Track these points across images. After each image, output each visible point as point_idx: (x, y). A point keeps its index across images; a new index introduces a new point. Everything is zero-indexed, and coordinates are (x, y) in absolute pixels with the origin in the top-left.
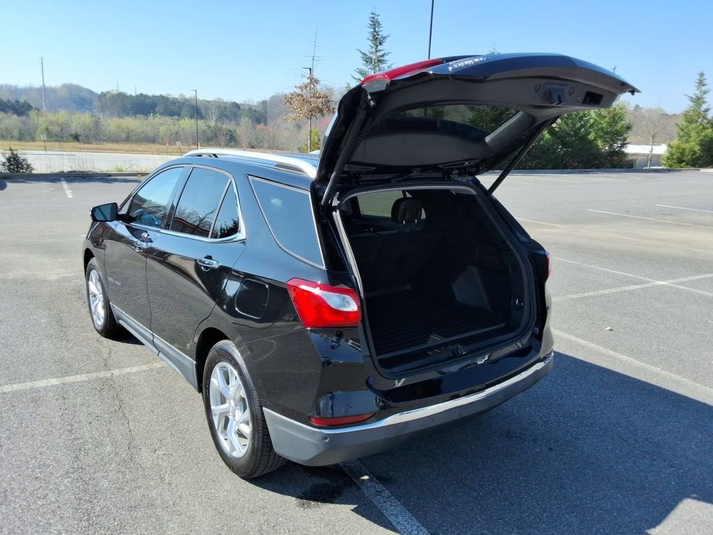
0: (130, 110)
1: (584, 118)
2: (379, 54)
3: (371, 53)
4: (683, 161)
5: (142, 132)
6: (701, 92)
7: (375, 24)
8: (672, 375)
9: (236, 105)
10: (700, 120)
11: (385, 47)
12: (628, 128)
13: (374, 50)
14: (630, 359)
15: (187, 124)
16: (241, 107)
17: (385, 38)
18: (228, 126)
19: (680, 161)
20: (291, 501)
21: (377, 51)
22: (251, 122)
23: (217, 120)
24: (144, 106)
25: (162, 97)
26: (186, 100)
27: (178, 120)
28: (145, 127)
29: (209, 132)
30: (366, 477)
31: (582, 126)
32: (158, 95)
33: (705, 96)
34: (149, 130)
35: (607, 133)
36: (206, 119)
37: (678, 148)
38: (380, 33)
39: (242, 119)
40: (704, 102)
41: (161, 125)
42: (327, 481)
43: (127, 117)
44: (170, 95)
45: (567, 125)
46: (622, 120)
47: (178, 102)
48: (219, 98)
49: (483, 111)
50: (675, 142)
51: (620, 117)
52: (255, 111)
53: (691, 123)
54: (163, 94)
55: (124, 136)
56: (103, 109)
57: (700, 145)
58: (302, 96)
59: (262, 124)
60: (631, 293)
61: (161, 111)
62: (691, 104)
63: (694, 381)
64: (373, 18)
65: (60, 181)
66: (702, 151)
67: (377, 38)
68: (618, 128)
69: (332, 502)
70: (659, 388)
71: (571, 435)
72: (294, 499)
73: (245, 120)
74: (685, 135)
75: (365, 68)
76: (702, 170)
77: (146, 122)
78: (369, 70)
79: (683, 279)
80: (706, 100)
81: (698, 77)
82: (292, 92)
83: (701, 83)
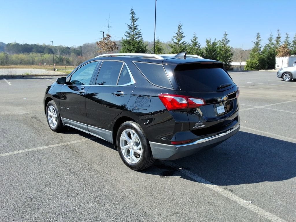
0: (21, 51)
1: (215, 51)
2: (135, 25)
3: (132, 25)
4: (253, 67)
5: (27, 60)
6: (258, 41)
7: (133, 13)
8: (273, 134)
9: (68, 48)
10: (258, 51)
11: (137, 23)
12: (232, 55)
13: (133, 24)
14: (257, 130)
15: (47, 56)
16: (71, 49)
17: (137, 19)
18: (65, 57)
19: (251, 67)
20: (158, 177)
21: (134, 24)
22: (75, 55)
23: (60, 54)
24: (27, 49)
25: (35, 45)
26: (46, 46)
27: (43, 54)
28: (29, 58)
29: (57, 59)
30: (180, 168)
31: (215, 54)
32: (33, 44)
33: (260, 42)
34: (30, 59)
35: (223, 57)
36: (55, 54)
37: (250, 62)
38: (135, 17)
39: (71, 54)
40: (260, 44)
41: (36, 56)
42: (167, 170)
43: (20, 54)
44: (39, 44)
45: (209, 54)
46: (229, 52)
47: (43, 47)
48: (61, 45)
49: (177, 48)
50: (249, 60)
51: (228, 51)
52: (77, 50)
53: (255, 52)
54: (36, 44)
55: (19, 62)
56: (9, 51)
57: (259, 61)
58: (104, 42)
59: (80, 56)
60: (249, 111)
61: (35, 51)
62: (255, 45)
63: (281, 135)
64: (132, 11)
65: (3, 79)
66: (259, 63)
67: (134, 19)
68: (228, 55)
69: (172, 176)
70: (270, 138)
71: (246, 153)
72: (158, 176)
73: (72, 54)
74: (253, 57)
75: (129, 31)
76: (260, 70)
77: (29, 56)
78: (131, 32)
79: (266, 106)
80: (260, 43)
81: (257, 35)
82: (100, 41)
83: (258, 37)
